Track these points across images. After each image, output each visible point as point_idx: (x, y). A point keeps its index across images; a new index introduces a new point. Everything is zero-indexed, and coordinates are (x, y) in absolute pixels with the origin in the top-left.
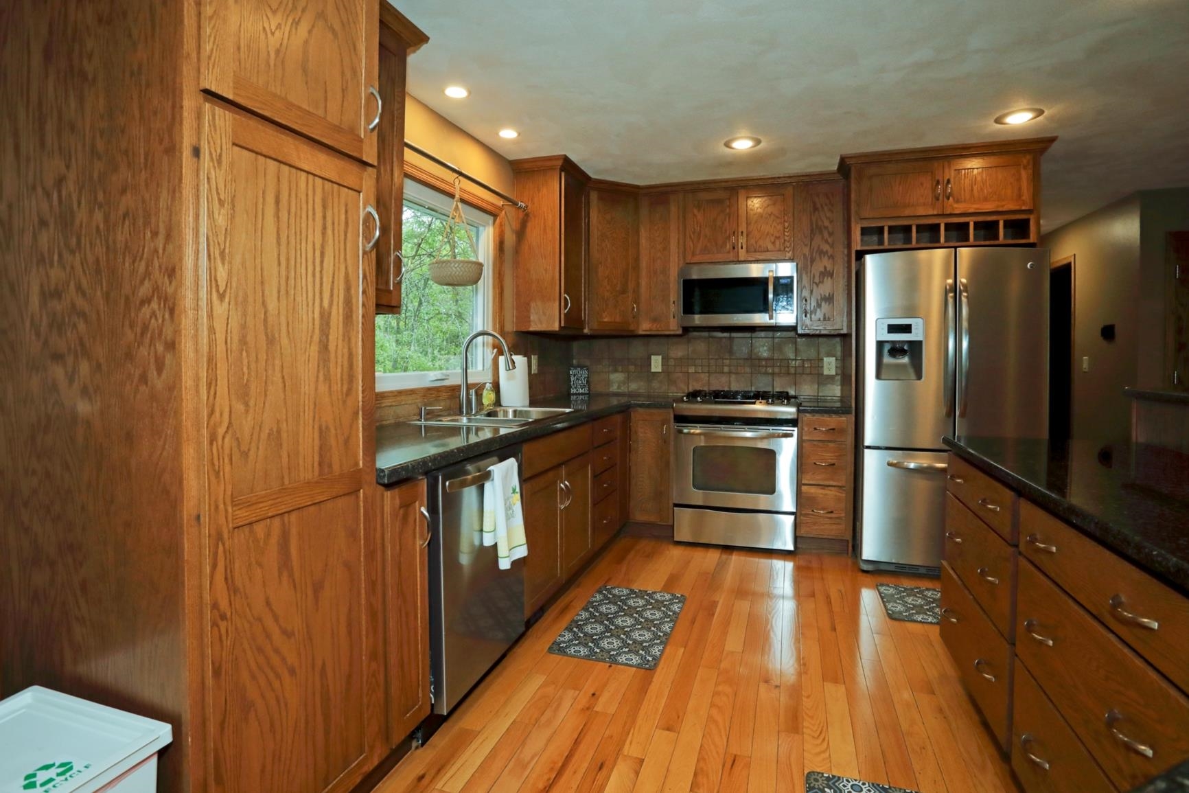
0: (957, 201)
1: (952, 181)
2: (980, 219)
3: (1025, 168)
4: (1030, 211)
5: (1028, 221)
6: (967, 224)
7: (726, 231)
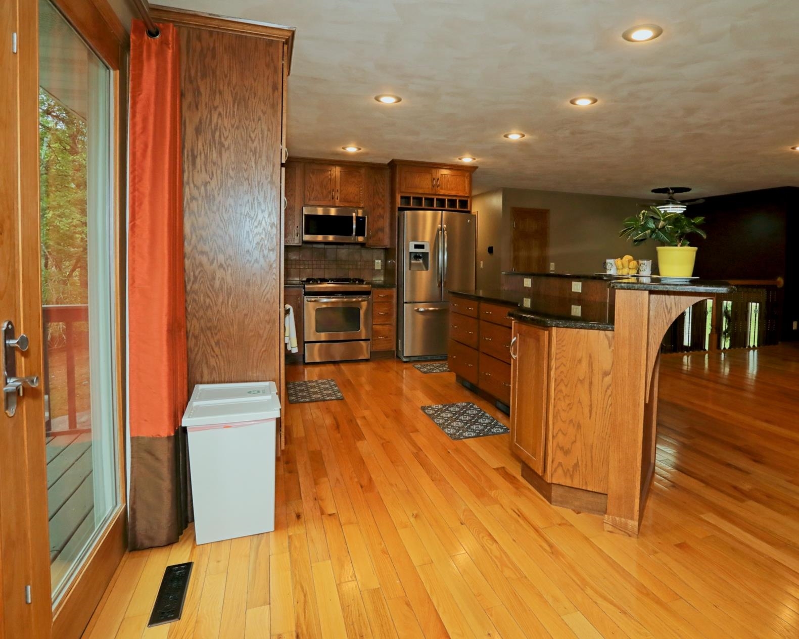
0: (442, 189)
1: (440, 179)
2: (450, 198)
3: (467, 178)
4: (468, 197)
5: (467, 201)
6: (445, 200)
7: (328, 189)
